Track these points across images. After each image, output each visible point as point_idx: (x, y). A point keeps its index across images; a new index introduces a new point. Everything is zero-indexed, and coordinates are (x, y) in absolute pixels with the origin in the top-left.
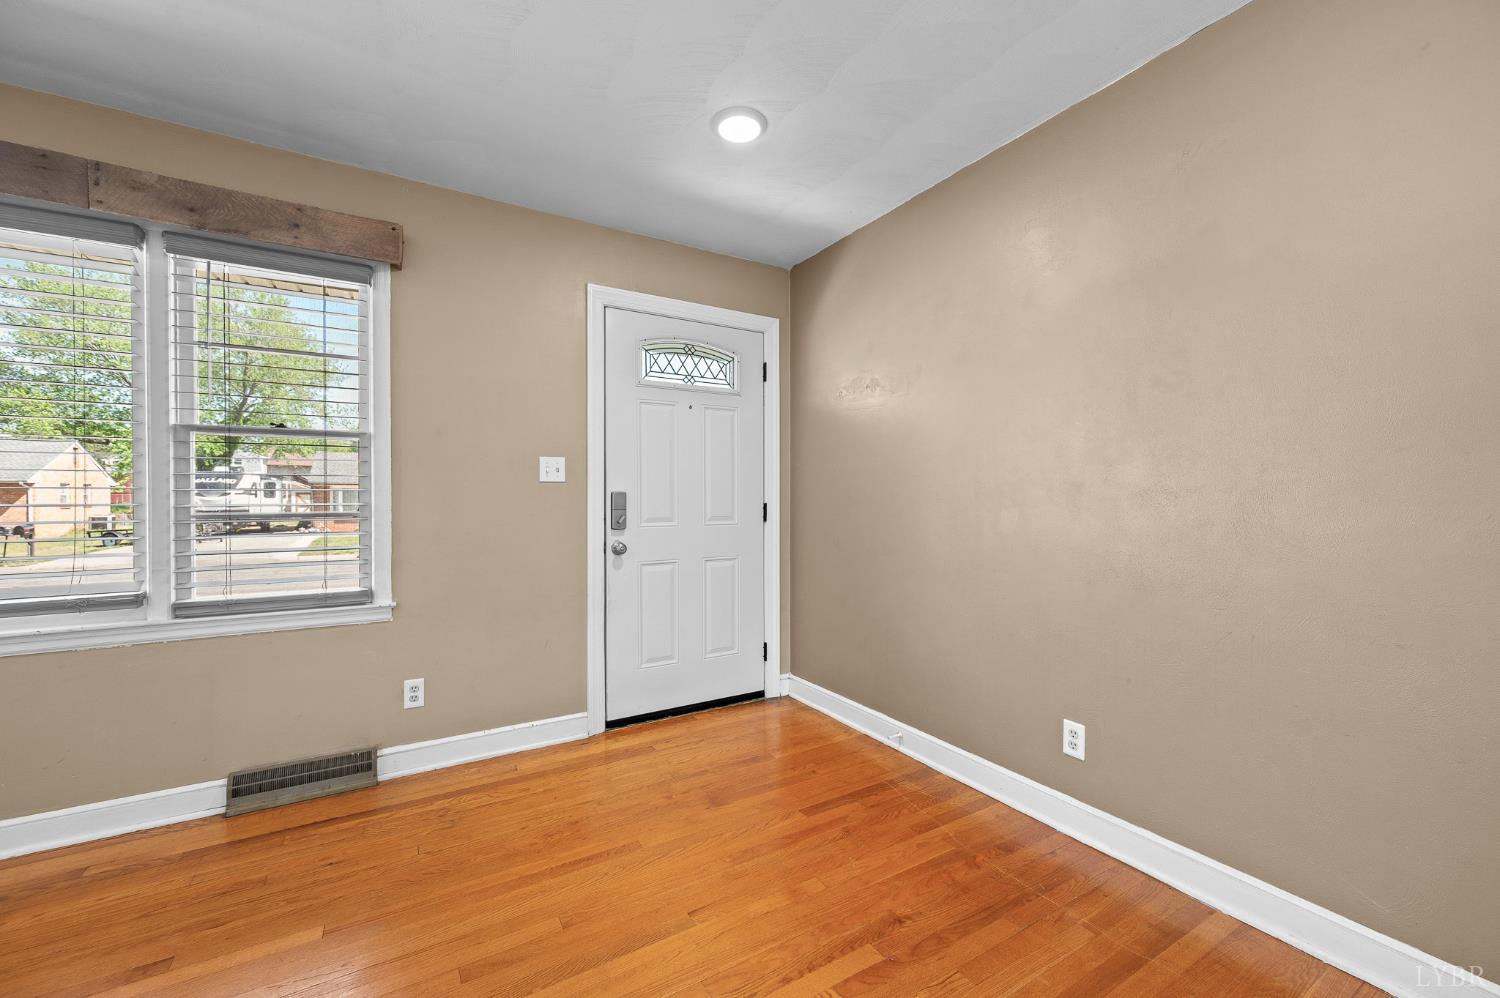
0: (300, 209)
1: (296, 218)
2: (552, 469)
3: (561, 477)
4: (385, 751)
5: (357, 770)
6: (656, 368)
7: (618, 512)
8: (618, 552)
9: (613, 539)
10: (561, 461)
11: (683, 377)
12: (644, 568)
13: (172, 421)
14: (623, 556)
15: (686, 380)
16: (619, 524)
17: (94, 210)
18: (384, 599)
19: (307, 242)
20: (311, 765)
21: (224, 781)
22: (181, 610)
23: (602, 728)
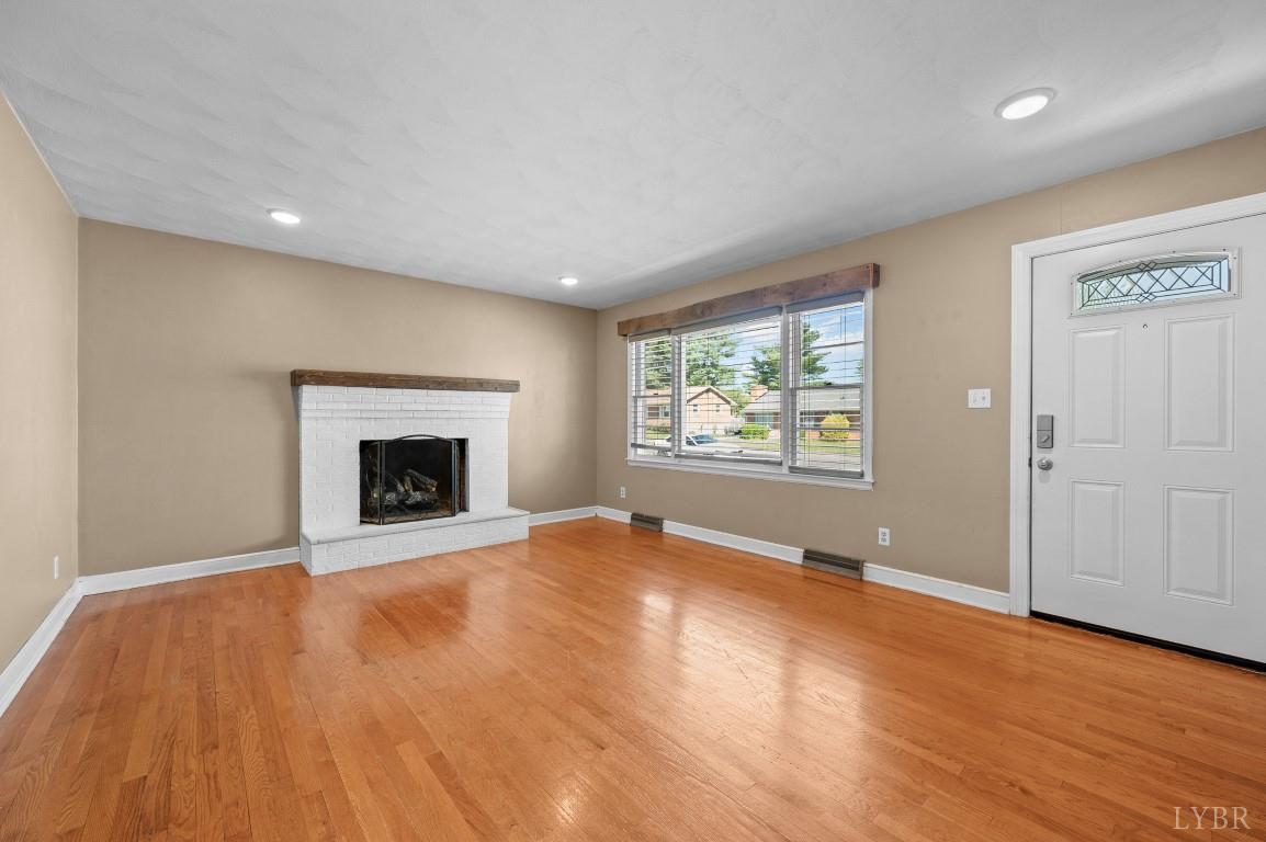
0: (826, 276)
1: (824, 280)
2: (979, 398)
3: (987, 404)
4: (869, 565)
5: (852, 568)
6: (1096, 295)
7: (1045, 433)
8: (1047, 466)
9: (1038, 456)
10: (987, 392)
11: (1134, 297)
12: (1076, 485)
13: (791, 386)
14: (1050, 472)
15: (1141, 298)
16: (1048, 442)
17: (765, 306)
18: (868, 478)
19: (830, 291)
20: (834, 557)
21: (802, 550)
22: (793, 469)
23: (1025, 613)
